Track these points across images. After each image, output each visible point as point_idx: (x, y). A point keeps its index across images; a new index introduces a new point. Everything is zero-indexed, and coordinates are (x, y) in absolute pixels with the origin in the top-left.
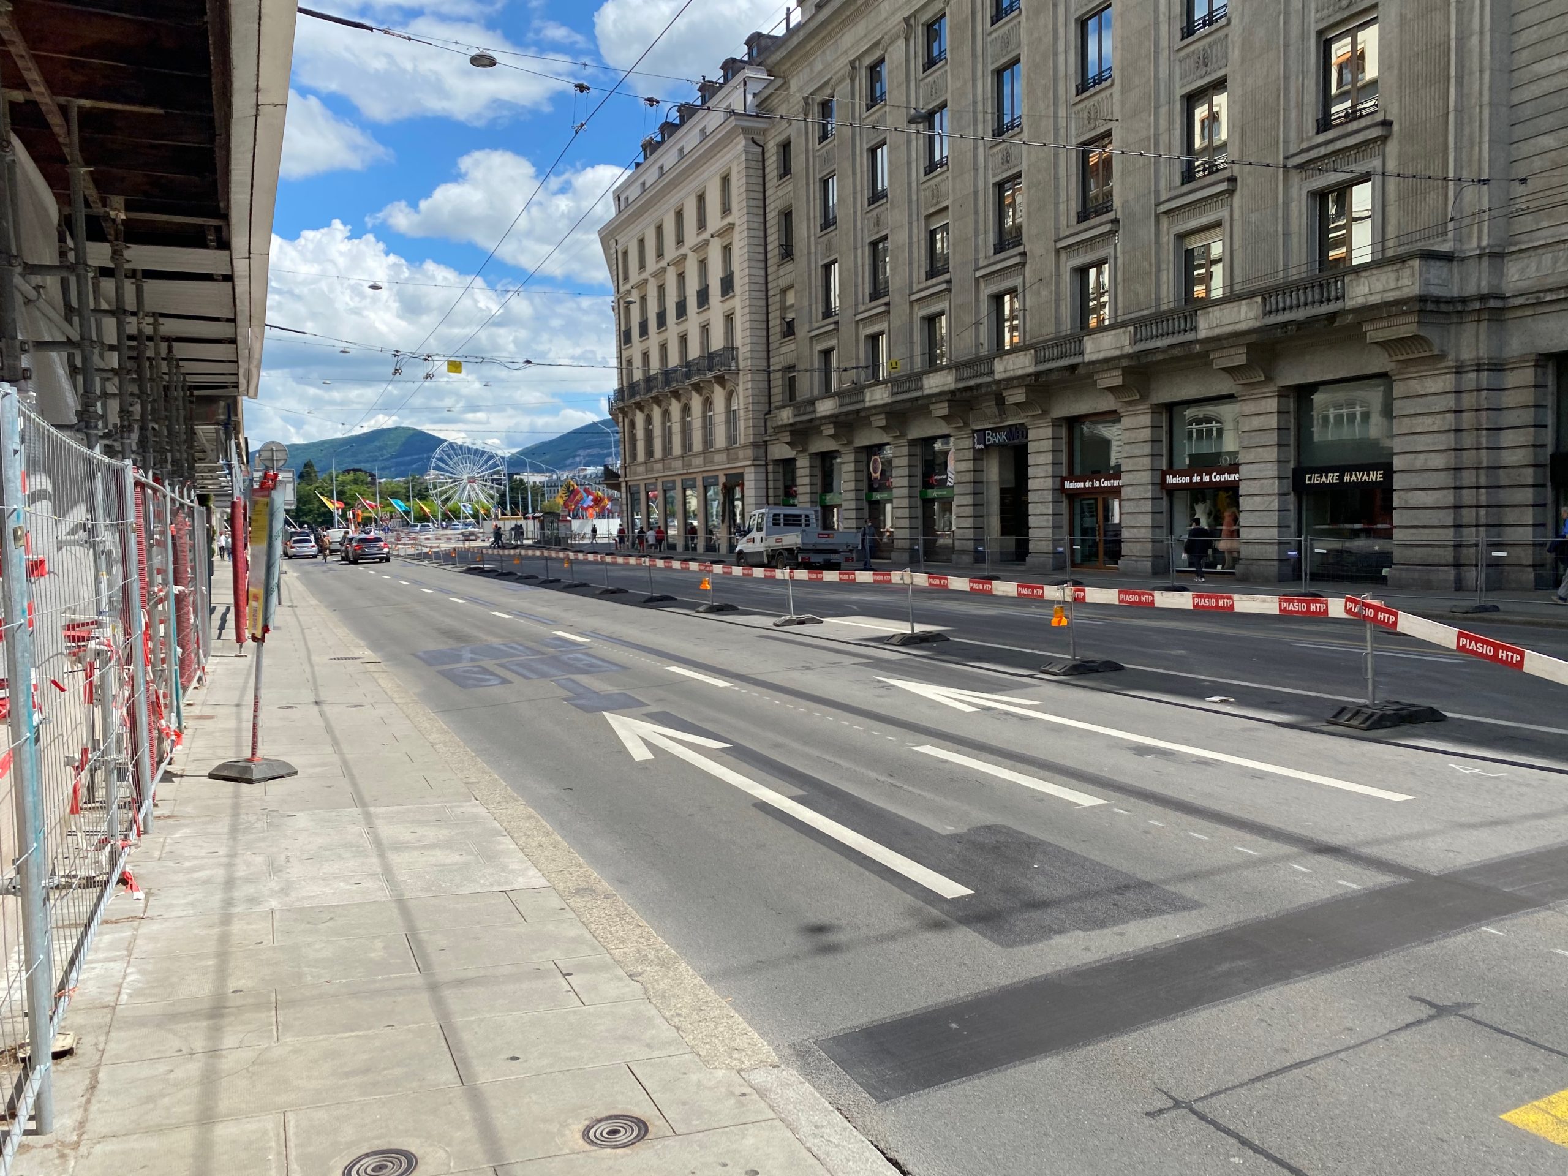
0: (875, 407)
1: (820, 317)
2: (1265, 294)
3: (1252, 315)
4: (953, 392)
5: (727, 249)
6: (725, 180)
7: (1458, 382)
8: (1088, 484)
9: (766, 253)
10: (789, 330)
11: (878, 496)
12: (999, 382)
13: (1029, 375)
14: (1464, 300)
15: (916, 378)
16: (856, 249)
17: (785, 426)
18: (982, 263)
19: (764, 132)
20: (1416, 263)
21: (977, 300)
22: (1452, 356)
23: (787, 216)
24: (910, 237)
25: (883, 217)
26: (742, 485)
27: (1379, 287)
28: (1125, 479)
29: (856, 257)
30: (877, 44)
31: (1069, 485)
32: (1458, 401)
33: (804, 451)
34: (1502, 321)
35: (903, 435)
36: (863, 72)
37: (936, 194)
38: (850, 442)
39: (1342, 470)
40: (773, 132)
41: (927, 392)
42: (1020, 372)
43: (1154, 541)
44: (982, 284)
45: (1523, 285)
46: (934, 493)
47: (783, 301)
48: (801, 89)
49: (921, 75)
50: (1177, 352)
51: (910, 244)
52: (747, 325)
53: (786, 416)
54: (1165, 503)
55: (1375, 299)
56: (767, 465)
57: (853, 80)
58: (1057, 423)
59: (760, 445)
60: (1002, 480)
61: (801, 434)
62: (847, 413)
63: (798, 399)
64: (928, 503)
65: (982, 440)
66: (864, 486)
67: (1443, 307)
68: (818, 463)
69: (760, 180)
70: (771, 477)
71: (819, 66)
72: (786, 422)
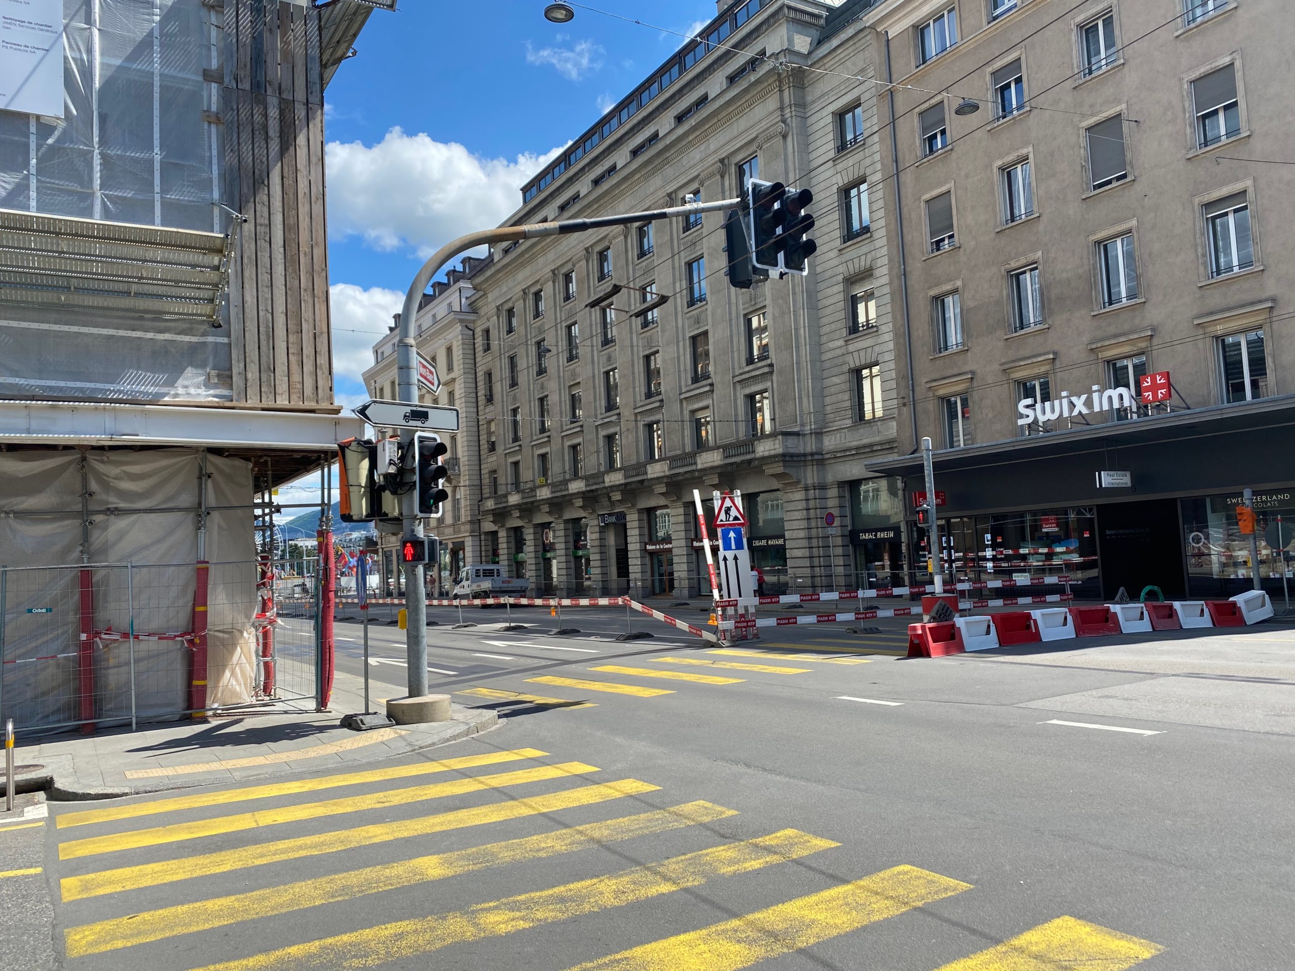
0: (542, 500)
1: (511, 441)
2: (725, 448)
3: (719, 458)
4: (583, 493)
5: (451, 394)
6: (449, 350)
7: (806, 495)
8: (658, 547)
9: (477, 397)
10: (492, 447)
11: (549, 555)
12: (606, 488)
13: (621, 485)
14: (805, 455)
15: (565, 482)
16: (530, 402)
17: (489, 510)
18: (599, 417)
19: (474, 321)
20: (780, 437)
21: (597, 438)
22: (803, 482)
23: (489, 375)
24: (560, 398)
25: (545, 384)
26: (464, 550)
27: (767, 448)
28: (674, 543)
29: (530, 407)
30: (537, 281)
31: (649, 547)
32: (807, 504)
33: (503, 526)
34: (823, 465)
35: (560, 517)
36: (531, 296)
37: (574, 374)
38: (530, 521)
39: (768, 538)
40: (479, 323)
41: (571, 492)
42: (617, 483)
43: (689, 579)
44: (600, 429)
45: (831, 447)
46: (580, 553)
47: (489, 428)
48: (494, 300)
49: (563, 304)
50: (688, 476)
51: (560, 402)
52: (465, 444)
53: (490, 504)
54: (694, 557)
55: (766, 454)
56: (480, 535)
57: (525, 301)
58: (640, 511)
59: (475, 522)
60: (617, 545)
61: (500, 515)
62: (526, 503)
63: (499, 493)
64: (578, 559)
65: (603, 521)
66: (540, 548)
67: (795, 459)
68: (512, 534)
69: (472, 352)
70: (483, 543)
71: (505, 289)
72: (490, 508)
